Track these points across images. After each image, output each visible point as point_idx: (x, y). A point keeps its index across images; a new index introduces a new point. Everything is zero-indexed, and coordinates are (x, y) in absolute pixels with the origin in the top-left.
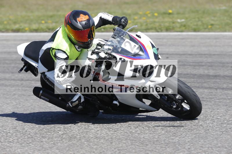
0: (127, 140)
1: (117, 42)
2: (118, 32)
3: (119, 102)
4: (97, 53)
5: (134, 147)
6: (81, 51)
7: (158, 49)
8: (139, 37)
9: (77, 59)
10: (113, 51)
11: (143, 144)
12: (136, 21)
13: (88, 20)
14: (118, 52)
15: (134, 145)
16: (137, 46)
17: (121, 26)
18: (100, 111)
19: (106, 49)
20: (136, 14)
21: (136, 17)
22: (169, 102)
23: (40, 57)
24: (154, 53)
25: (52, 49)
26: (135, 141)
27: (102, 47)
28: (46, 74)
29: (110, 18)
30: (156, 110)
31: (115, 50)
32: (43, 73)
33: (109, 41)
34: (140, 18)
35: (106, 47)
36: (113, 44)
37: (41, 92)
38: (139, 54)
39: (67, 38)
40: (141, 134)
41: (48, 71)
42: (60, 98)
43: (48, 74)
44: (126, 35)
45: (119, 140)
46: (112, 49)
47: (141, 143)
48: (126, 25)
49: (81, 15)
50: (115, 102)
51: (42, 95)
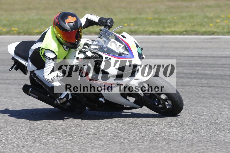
0: (208, 143)
1: (103, 42)
2: (104, 33)
3: (105, 99)
4: (84, 53)
5: (215, 150)
6: (69, 50)
7: (142, 49)
8: (124, 37)
9: (64, 59)
10: (99, 50)
11: (223, 147)
12: (218, 24)
13: (76, 22)
14: (104, 52)
15: (215, 148)
16: (122, 46)
17: (107, 27)
18: (87, 108)
19: (93, 49)
20: (218, 17)
21: (218, 21)
22: (152, 99)
23: (29, 56)
24: (138, 53)
25: (41, 49)
26: (216, 143)
27: (88, 47)
28: (36, 72)
29: (96, 19)
30: (140, 107)
31: (102, 49)
32: (33, 72)
33: (96, 41)
34: (222, 21)
35: (93, 47)
36: (99, 44)
37: (30, 89)
38: (124, 54)
39: (55, 38)
40: (222, 137)
41: (37, 70)
42: (48, 96)
43: (38, 73)
44: (111, 35)
45: (199, 143)
46: (98, 48)
47: (222, 146)
48: (112, 25)
49: (69, 17)
50: (101, 99)
51: (31, 92)
